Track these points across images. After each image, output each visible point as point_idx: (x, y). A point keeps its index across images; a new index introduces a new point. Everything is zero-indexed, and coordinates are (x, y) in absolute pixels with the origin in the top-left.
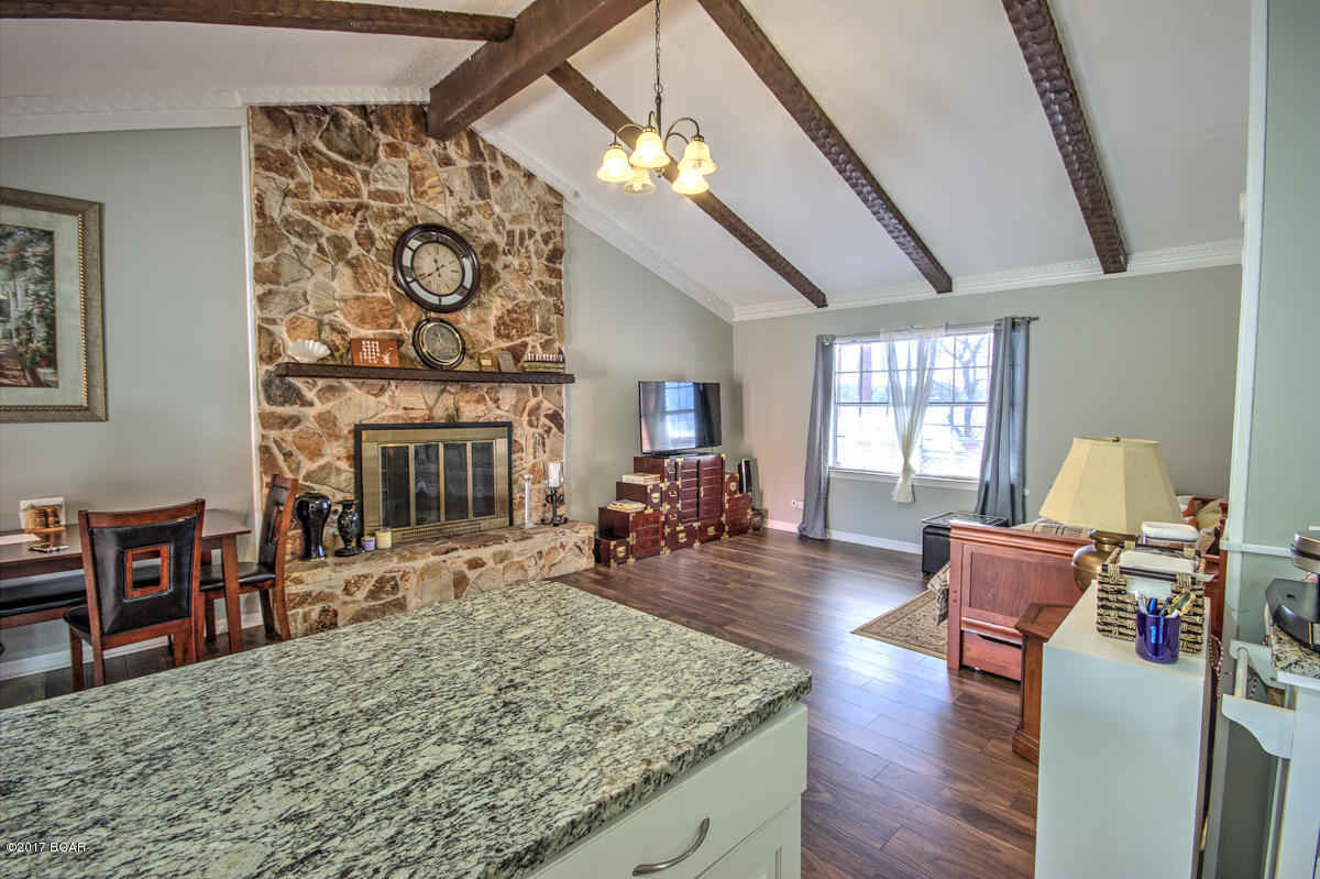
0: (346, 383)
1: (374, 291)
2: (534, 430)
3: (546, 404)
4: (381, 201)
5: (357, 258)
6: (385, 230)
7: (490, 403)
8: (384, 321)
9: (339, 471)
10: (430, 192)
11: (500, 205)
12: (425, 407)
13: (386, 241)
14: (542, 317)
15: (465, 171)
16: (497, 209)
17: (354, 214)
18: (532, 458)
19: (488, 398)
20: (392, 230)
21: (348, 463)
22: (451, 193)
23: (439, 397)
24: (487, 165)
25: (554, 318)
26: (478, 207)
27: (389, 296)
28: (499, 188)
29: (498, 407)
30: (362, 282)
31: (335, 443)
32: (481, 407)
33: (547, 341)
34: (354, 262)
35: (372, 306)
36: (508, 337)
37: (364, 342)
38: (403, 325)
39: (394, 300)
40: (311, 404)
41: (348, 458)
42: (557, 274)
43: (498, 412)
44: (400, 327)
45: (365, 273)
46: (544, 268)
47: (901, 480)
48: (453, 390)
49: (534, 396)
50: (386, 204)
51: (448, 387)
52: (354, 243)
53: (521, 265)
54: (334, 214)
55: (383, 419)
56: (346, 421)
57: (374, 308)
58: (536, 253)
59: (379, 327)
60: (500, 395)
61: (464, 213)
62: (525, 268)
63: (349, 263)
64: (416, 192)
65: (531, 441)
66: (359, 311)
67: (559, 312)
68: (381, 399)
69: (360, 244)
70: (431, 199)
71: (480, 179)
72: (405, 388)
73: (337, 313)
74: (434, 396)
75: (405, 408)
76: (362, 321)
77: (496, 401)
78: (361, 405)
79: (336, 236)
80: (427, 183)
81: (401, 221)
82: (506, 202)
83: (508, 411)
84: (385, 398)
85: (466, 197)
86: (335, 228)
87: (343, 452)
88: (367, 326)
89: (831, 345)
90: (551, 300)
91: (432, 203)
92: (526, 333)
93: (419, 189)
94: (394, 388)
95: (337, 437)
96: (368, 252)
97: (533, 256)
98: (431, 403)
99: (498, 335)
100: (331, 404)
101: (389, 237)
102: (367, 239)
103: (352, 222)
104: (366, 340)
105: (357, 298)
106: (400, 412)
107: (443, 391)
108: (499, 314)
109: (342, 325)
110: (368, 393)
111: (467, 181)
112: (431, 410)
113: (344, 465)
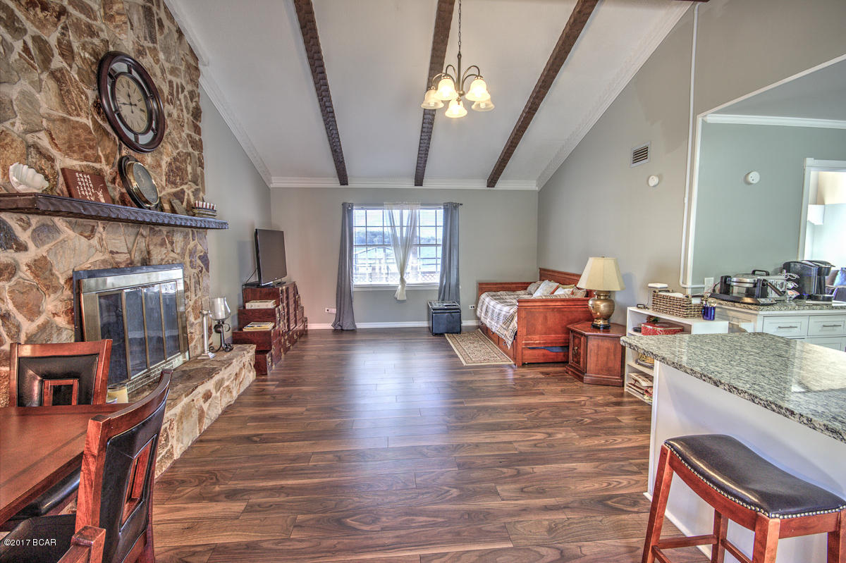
0: (59, 222)
1: (78, 115)
2: (194, 271)
3: (199, 247)
4: (81, 12)
5: (61, 70)
6: (84, 47)
7: (168, 245)
8: (89, 152)
9: (59, 330)
10: (118, 18)
11: (164, 53)
12: (126, 251)
13: (84, 59)
14: (193, 169)
15: (140, 8)
16: (162, 56)
17: (58, 17)
18: (193, 296)
19: (167, 242)
20: (89, 47)
21: (67, 318)
22: (132, 25)
23: (135, 240)
24: (155, 9)
25: (199, 169)
26: (149, 48)
27: (90, 124)
28: (163, 36)
29: (173, 251)
30: (67, 101)
31: (52, 296)
32: (164, 250)
33: (196, 190)
34: (59, 75)
35: (77, 132)
36: (174, 184)
37: (77, 174)
38: (103, 159)
39: (95, 131)
40: (26, 249)
41: (66, 313)
42: (197, 130)
43: (172, 255)
44: (101, 162)
45: (68, 91)
46: (191, 123)
47: (400, 287)
48: (144, 233)
49: (193, 240)
50: (83, 17)
51: (141, 230)
52: (56, 51)
53: (179, 116)
54: (38, 10)
55: (94, 264)
56: (62, 269)
57: (78, 135)
58: (186, 107)
59: (86, 158)
60: (175, 239)
61: (141, 52)
62: (181, 120)
63: (53, 74)
64: (105, 13)
65: (193, 281)
66: (66, 136)
67: (202, 165)
68: (91, 241)
69: (62, 55)
70: (117, 26)
71: (151, 22)
72: (110, 229)
73: (42, 135)
74: (132, 238)
75: (112, 252)
76: (69, 150)
77: (172, 243)
78: (75, 250)
79: (39, 37)
80: (116, 7)
81: (96, 41)
82: (167, 50)
83: (178, 254)
84: (95, 241)
85: (141, 35)
86: (38, 28)
87: (61, 307)
88: (75, 156)
89: (352, 209)
90: (196, 153)
91: (117, 30)
92: (185, 181)
93: (108, 11)
94: (101, 229)
95: (56, 289)
96: (70, 66)
97: (184, 110)
98: (130, 246)
99: (168, 181)
100: (46, 247)
101: (87, 55)
102: (67, 52)
103: (55, 25)
104: (79, 173)
105: (64, 120)
106: (107, 256)
107: (138, 234)
108: (169, 160)
109: (48, 150)
110: (81, 234)
111: (142, 19)
112: (130, 252)
113: (62, 321)
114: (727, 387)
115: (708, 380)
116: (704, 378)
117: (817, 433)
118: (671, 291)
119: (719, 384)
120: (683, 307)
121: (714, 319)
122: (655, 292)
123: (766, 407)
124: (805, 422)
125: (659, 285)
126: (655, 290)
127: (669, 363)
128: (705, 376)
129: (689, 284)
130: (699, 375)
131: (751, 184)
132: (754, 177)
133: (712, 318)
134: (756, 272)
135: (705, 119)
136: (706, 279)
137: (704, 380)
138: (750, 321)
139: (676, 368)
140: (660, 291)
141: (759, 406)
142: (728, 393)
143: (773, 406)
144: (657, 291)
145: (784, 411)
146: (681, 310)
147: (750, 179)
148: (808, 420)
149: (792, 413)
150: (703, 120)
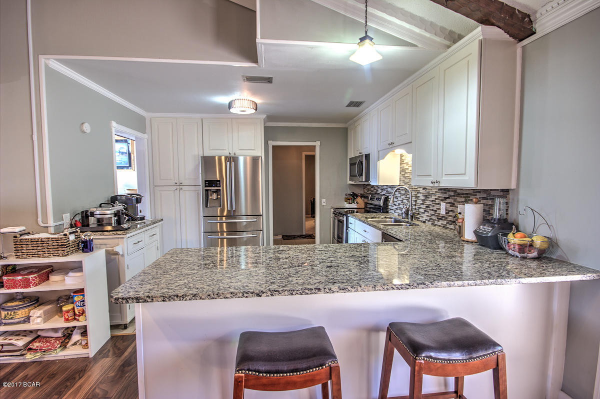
114: (269, 293)
115: (251, 295)
116: (246, 295)
117: (336, 294)
118: (31, 232)
119: (261, 294)
120: (60, 246)
121: (93, 250)
122: (15, 237)
123: (301, 294)
124: (328, 291)
125: (17, 229)
126: (15, 234)
127: (203, 297)
128: (247, 293)
129: (51, 223)
130: (241, 295)
131: (85, 132)
132: (87, 128)
133: (91, 250)
134: (102, 205)
135: (47, 62)
136: (64, 215)
137: (247, 297)
138: (118, 244)
139: (213, 298)
140: (21, 235)
141: (297, 296)
142: (271, 297)
143: (307, 291)
144: (18, 236)
145: (314, 291)
146: (60, 249)
147: (85, 129)
148: (329, 289)
149: (319, 290)
150: (45, 63)
